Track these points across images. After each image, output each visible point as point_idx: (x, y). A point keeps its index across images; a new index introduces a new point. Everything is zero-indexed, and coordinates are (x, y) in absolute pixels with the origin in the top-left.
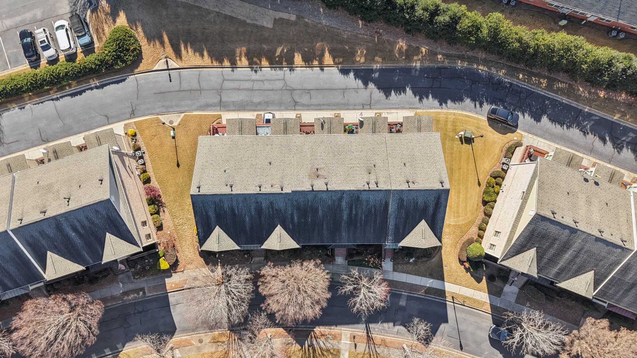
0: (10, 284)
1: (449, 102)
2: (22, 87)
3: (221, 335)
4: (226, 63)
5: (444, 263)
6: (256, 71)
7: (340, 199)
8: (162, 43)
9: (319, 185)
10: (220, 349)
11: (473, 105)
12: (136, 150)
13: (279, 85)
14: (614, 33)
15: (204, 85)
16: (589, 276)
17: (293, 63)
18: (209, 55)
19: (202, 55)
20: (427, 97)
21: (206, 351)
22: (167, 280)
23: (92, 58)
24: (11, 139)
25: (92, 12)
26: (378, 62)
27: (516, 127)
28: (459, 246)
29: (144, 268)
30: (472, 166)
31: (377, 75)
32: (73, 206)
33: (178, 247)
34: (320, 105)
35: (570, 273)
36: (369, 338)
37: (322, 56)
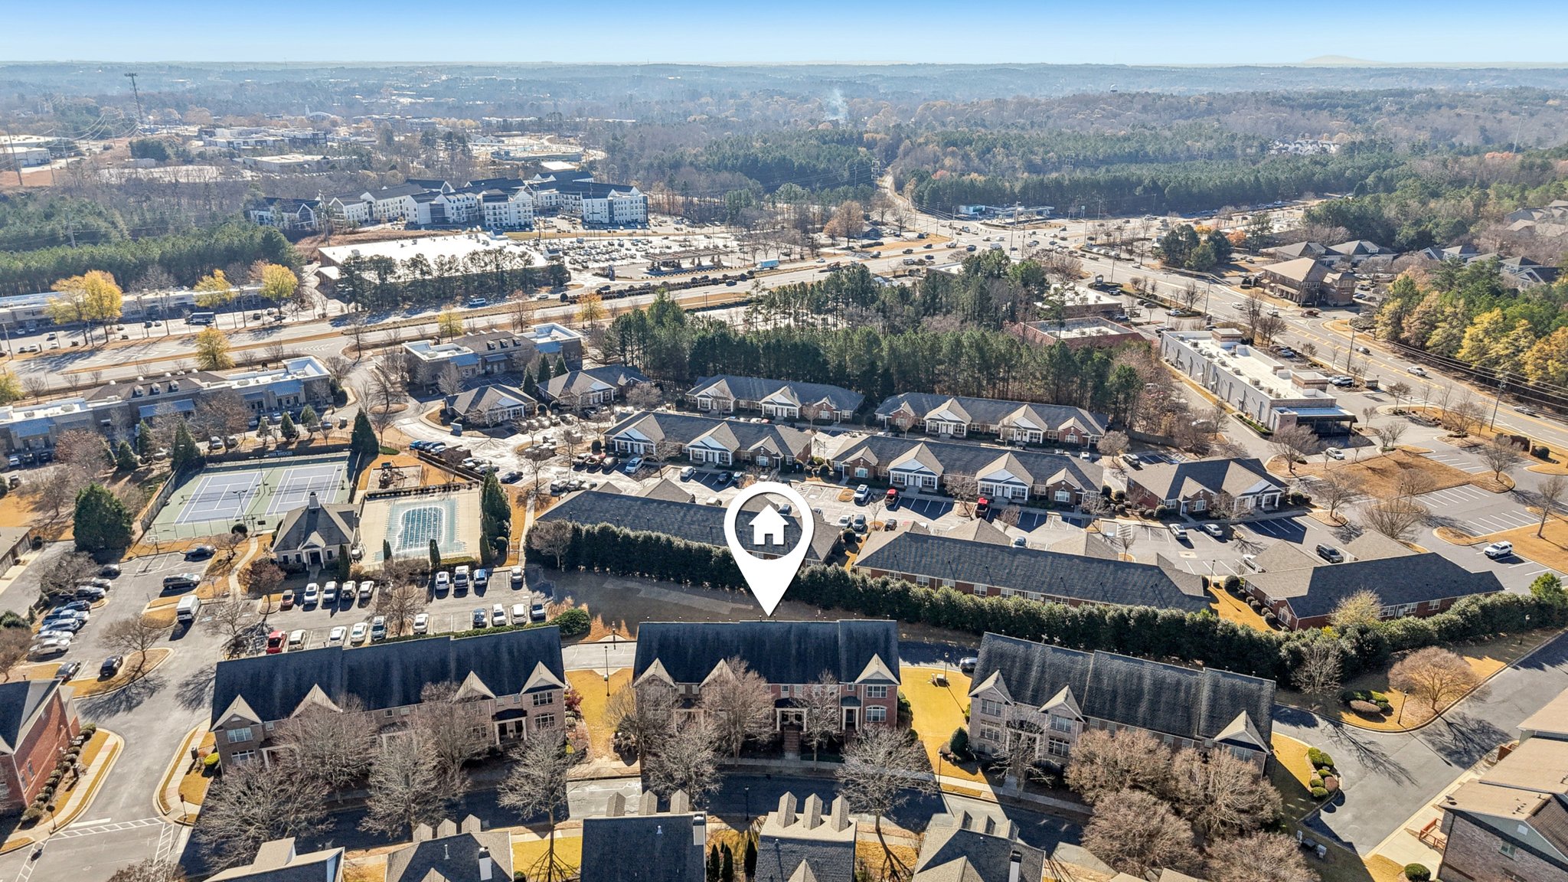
1: (921, 663)
11: (947, 665)
22: (569, 771)
25: (554, 603)
30: (950, 700)
33: (590, 744)
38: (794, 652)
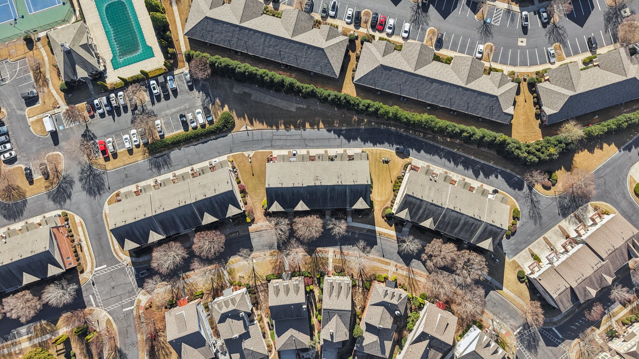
0: (188, 227)
1: (378, 144)
2: (181, 140)
3: (274, 252)
4: (274, 128)
5: (375, 218)
6: (288, 131)
7: (327, 189)
8: (244, 119)
9: (318, 183)
10: (274, 258)
11: (389, 146)
12: (233, 169)
13: (299, 137)
14: (452, 112)
15: (264, 137)
16: (431, 220)
17: (305, 127)
18: (266, 124)
19: (263, 124)
20: (368, 142)
21: (268, 259)
22: (249, 227)
23: (212, 126)
24: (175, 164)
25: (212, 105)
26: (345, 126)
27: (409, 155)
28: (382, 210)
29: (239, 222)
30: (388, 174)
31: (344, 132)
32: (217, 193)
33: (254, 212)
34: (318, 146)
35: (424, 219)
36: (342, 252)
37: (319, 123)
38: (329, 196)
